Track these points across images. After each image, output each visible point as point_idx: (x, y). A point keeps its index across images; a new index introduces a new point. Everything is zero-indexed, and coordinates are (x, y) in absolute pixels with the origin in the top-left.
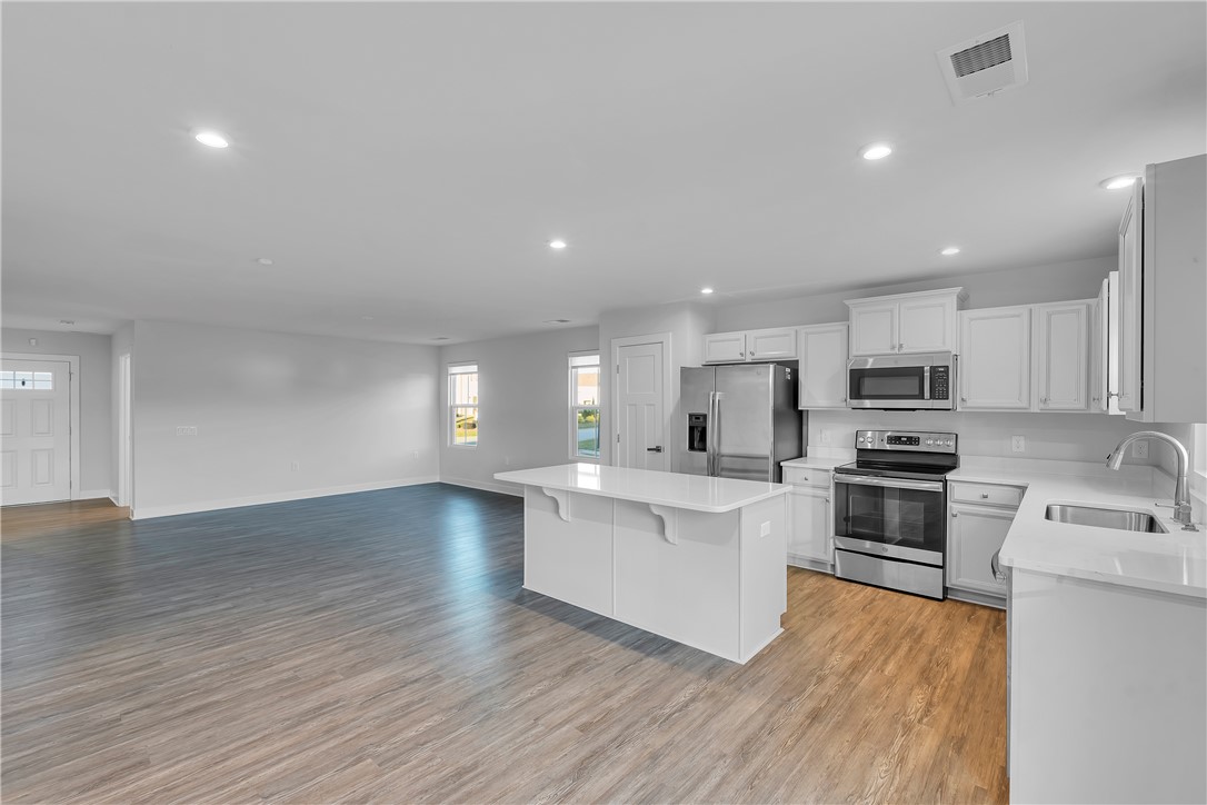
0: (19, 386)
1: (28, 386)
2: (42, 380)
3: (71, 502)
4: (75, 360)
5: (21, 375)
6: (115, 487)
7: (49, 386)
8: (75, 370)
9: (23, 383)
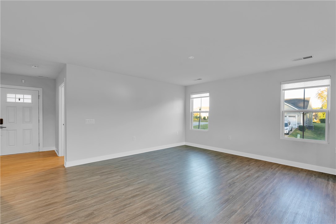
0: (17, 101)
1: (21, 101)
2: (27, 99)
3: (39, 152)
4: (40, 90)
5: (18, 96)
6: (57, 145)
7: (30, 101)
8: (41, 94)
9: (19, 100)
